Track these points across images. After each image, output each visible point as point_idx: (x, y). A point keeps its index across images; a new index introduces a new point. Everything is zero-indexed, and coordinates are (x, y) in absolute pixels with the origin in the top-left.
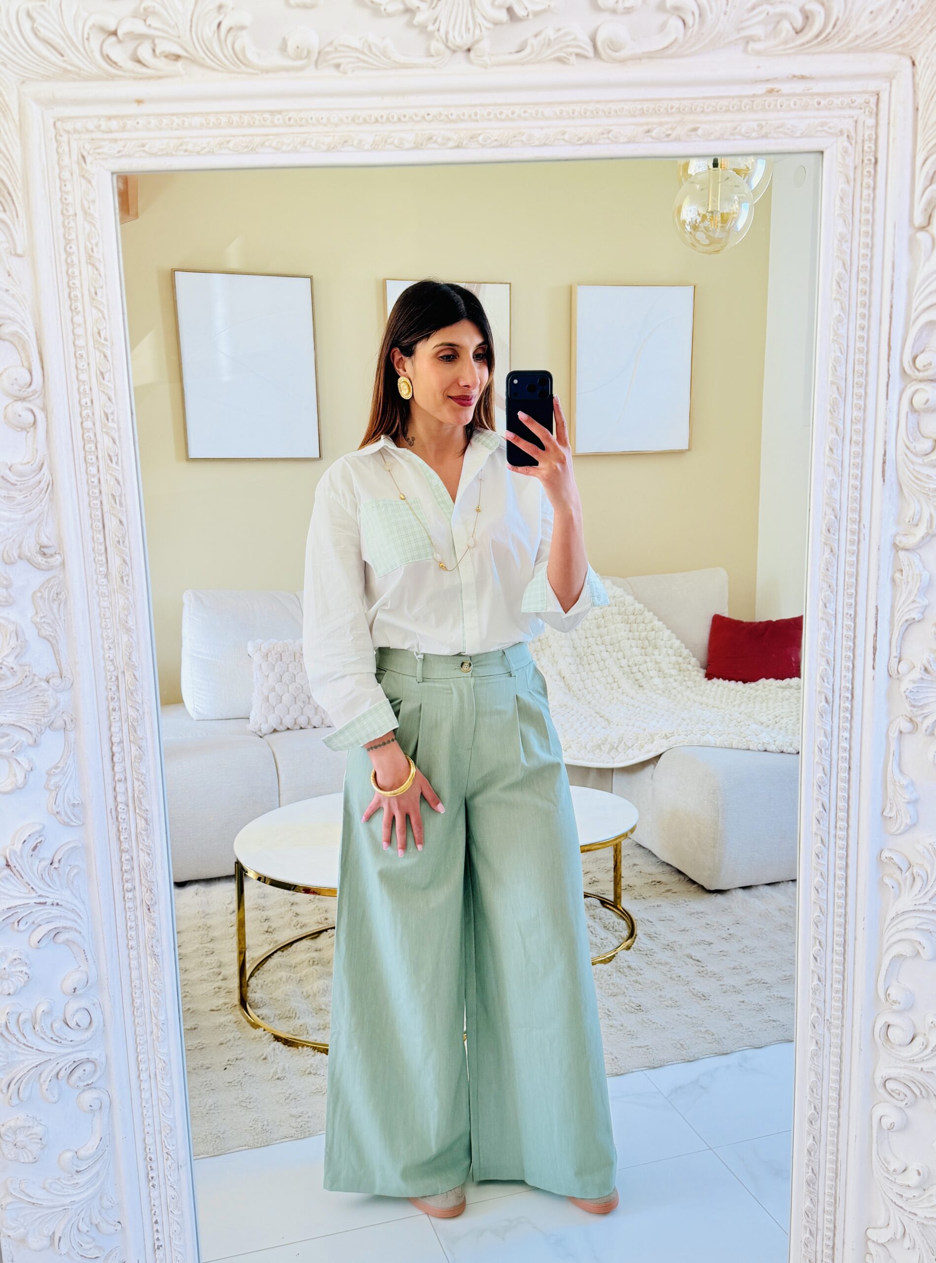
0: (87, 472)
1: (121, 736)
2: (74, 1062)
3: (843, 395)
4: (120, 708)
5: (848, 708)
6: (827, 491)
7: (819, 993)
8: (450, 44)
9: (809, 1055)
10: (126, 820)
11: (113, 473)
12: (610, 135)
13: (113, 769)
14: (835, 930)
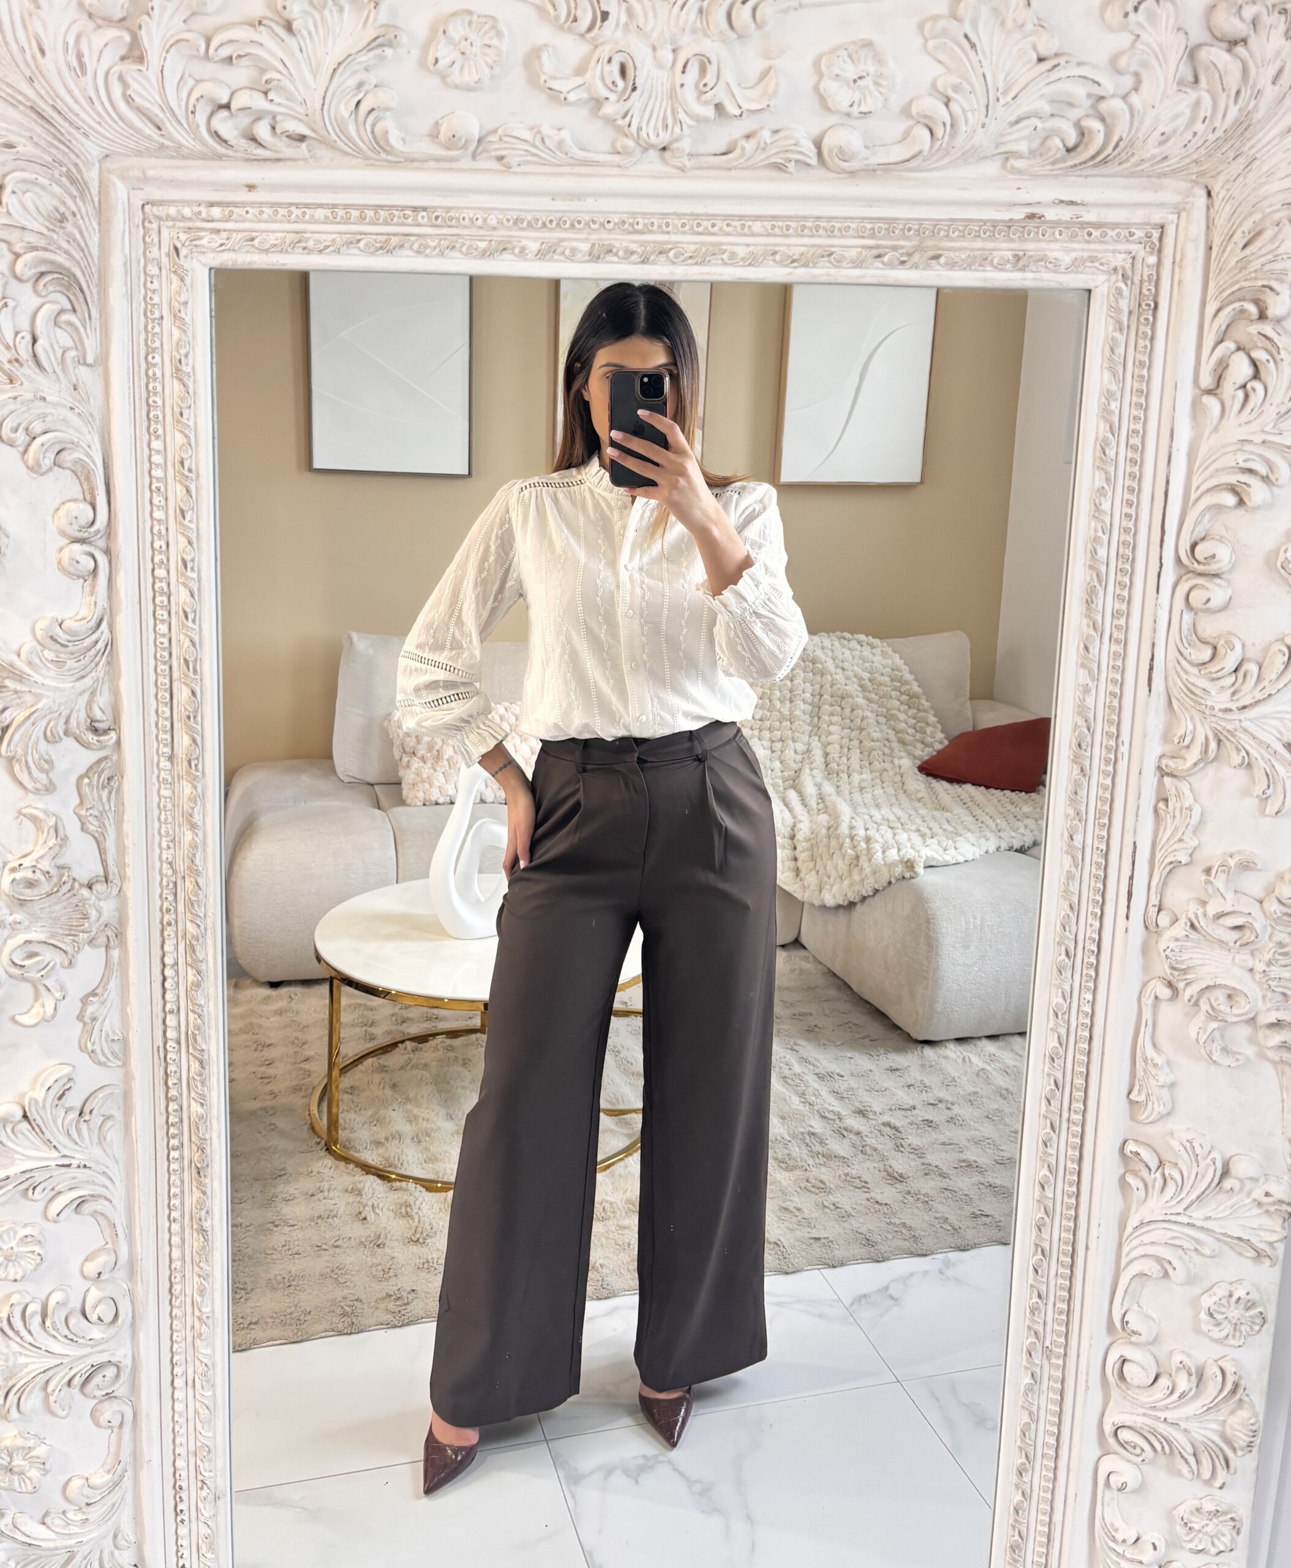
0: (155, 630)
1: (176, 956)
2: (92, 1366)
3: (1103, 583)
4: (176, 922)
5: (1093, 964)
6: (1079, 696)
7: (1039, 1313)
8: (642, 143)
9: (1022, 1390)
10: (176, 1062)
11: (189, 634)
13: (164, 997)
14: (1063, 1234)
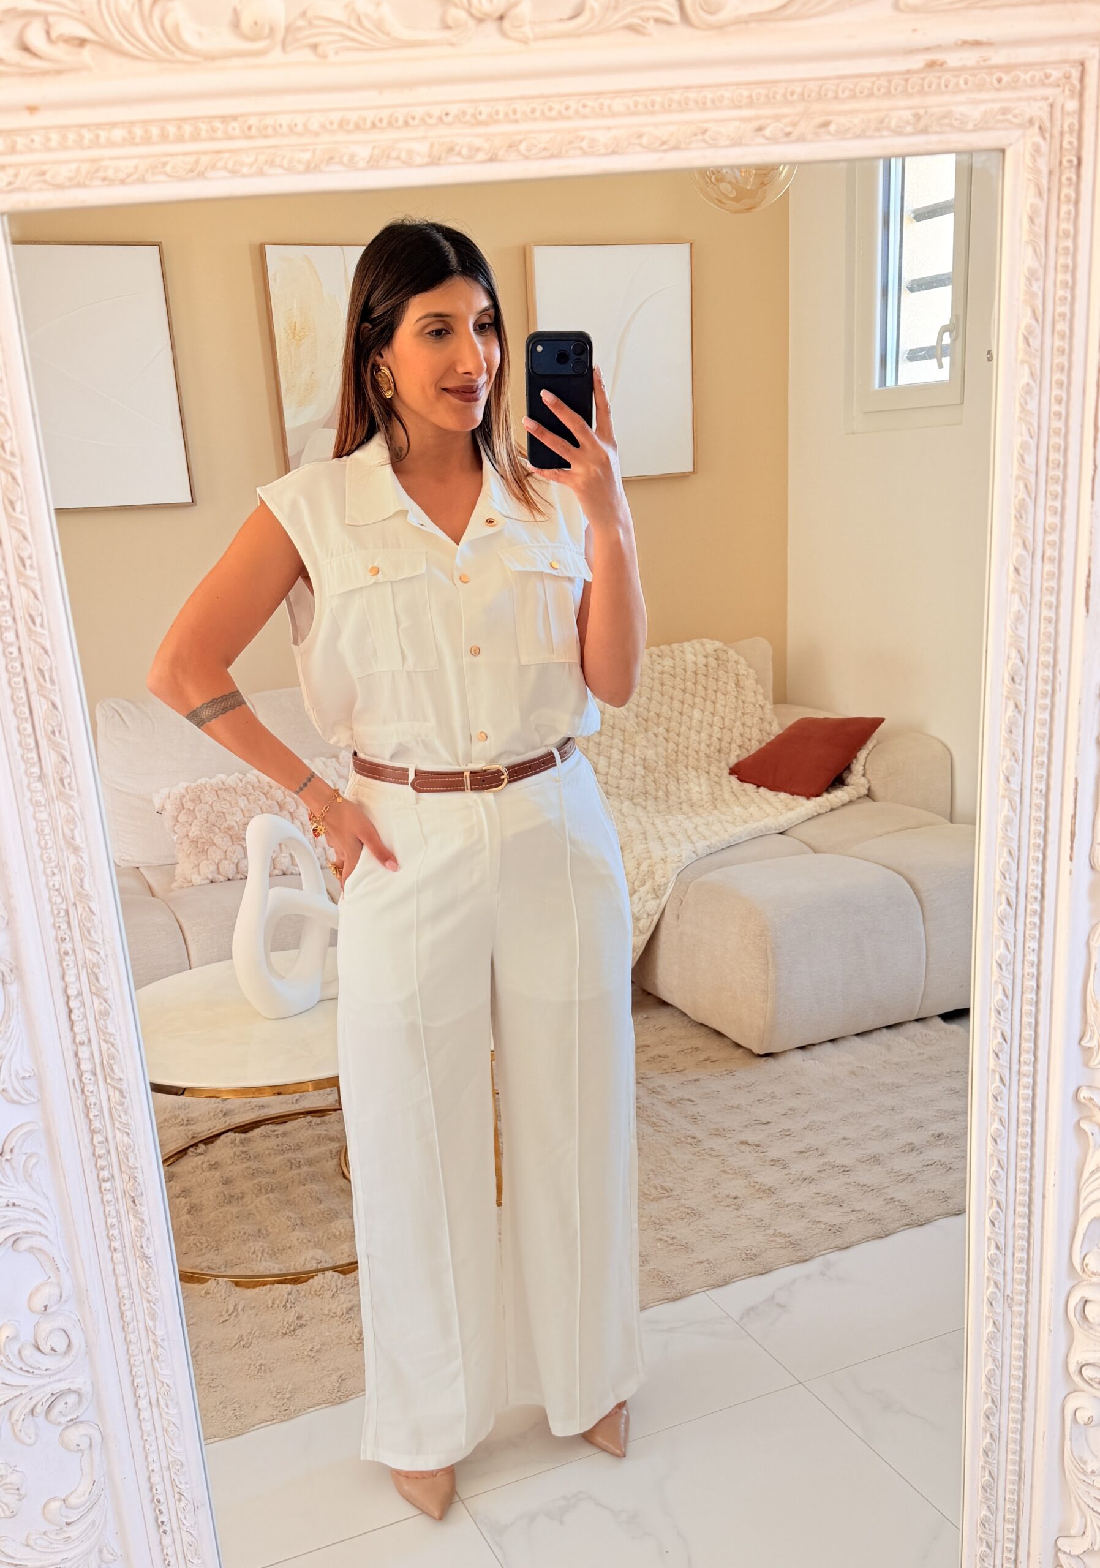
1: (79, 987)
2: (53, 1394)
3: (1033, 495)
4: (74, 951)
5: (1036, 911)
6: (1011, 626)
7: (998, 1264)
8: (474, 11)
9: (985, 1339)
10: (94, 1093)
11: (38, 640)
12: (706, 137)
13: (72, 1029)
14: (1018, 1187)
